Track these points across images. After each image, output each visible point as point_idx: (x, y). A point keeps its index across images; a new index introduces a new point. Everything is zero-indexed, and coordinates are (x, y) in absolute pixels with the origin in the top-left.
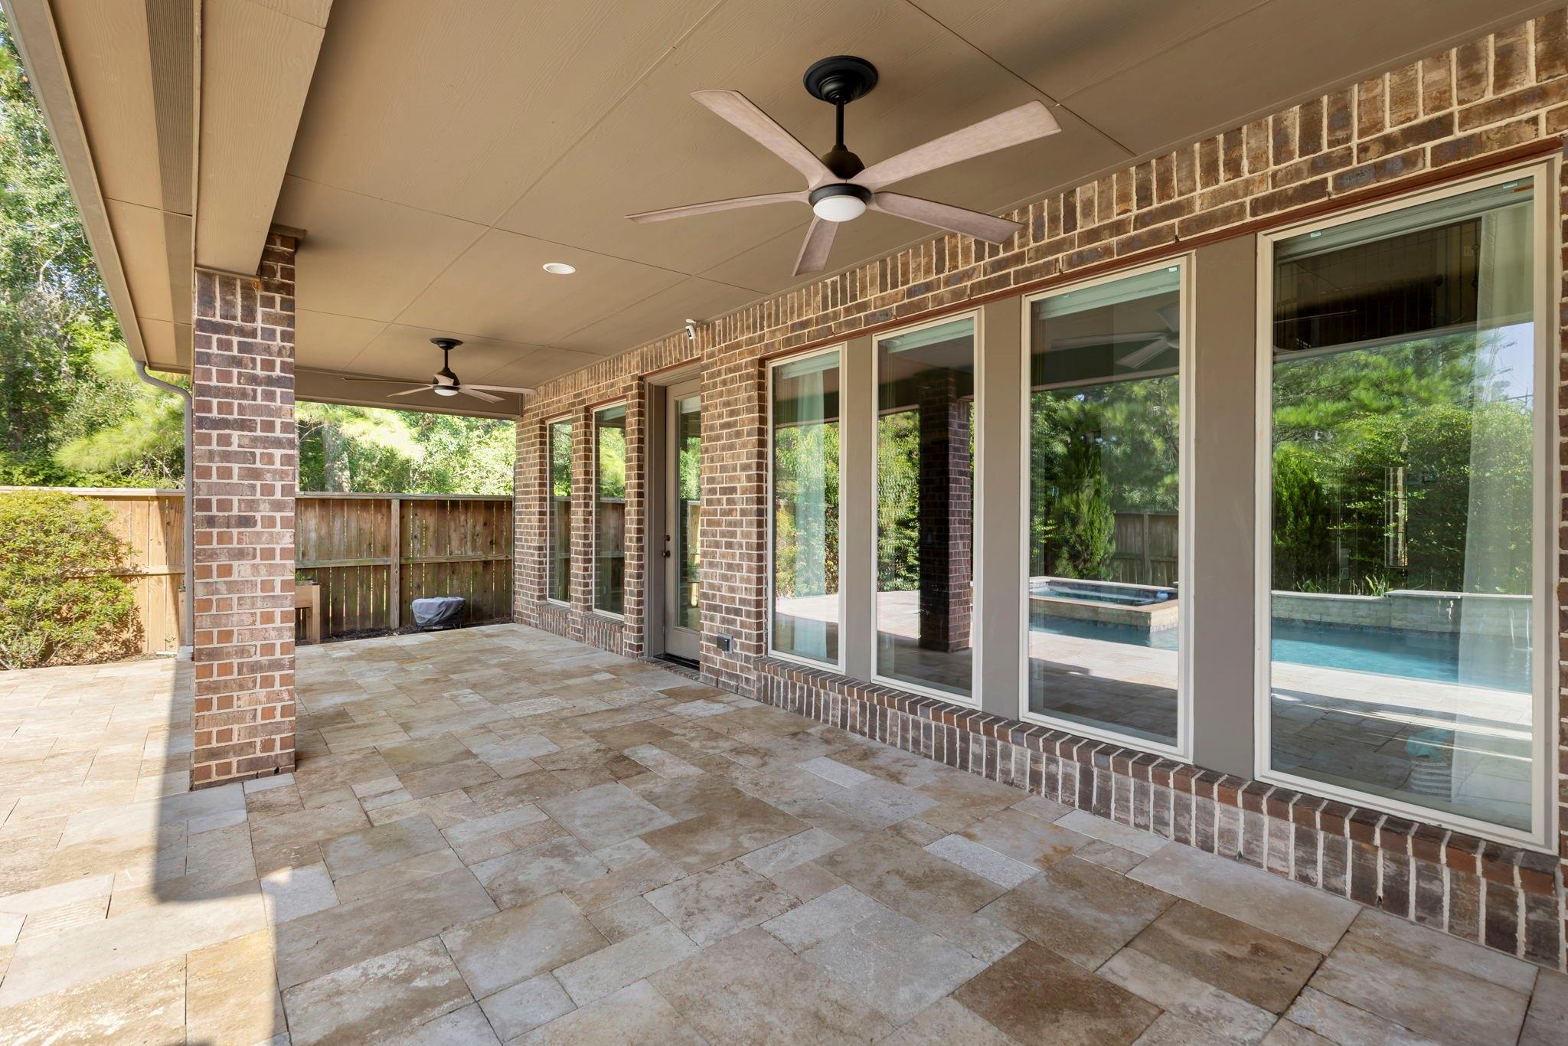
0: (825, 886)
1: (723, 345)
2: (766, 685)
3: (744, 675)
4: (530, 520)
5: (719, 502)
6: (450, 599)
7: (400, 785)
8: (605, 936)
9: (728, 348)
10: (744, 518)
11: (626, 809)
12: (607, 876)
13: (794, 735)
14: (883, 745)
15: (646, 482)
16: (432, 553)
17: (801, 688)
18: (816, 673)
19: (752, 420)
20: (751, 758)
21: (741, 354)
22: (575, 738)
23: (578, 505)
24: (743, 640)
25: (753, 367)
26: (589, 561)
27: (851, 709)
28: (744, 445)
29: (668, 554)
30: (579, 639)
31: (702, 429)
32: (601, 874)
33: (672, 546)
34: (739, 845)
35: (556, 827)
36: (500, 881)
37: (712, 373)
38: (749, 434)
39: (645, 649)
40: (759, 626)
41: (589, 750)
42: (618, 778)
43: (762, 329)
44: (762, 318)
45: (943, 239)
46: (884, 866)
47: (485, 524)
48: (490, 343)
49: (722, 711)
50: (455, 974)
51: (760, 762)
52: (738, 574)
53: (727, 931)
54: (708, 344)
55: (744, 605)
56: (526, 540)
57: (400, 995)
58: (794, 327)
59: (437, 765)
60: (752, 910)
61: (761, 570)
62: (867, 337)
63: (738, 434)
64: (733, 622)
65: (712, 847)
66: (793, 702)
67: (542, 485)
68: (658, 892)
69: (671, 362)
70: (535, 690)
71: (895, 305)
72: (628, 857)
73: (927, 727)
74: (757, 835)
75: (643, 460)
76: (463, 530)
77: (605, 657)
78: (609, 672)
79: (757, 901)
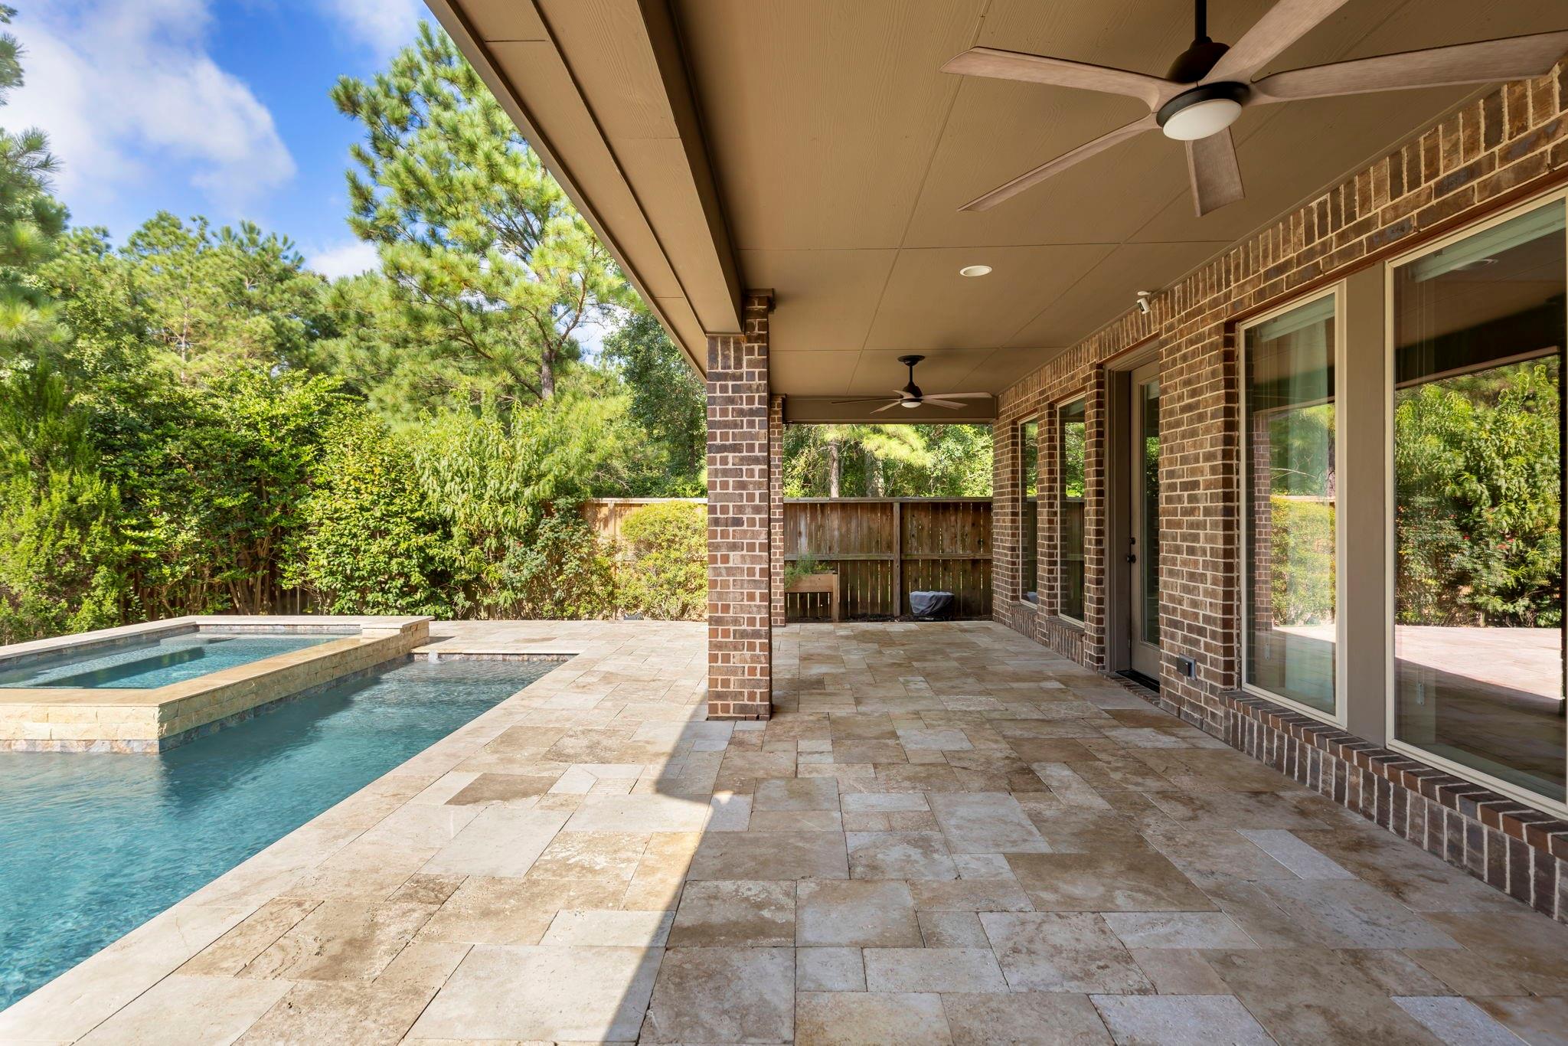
0: (1198, 985)
1: (1183, 313)
2: (1235, 725)
3: (1209, 709)
4: (1004, 521)
5: (1180, 499)
6: (941, 593)
7: (830, 748)
8: (923, 937)
9: (1189, 316)
10: (1208, 519)
11: (1006, 823)
12: (954, 882)
13: (1256, 794)
14: (1398, 840)
15: (1106, 479)
16: (927, 551)
17: (1281, 738)
18: (1301, 721)
19: (1217, 399)
20: (1180, 807)
21: (1203, 320)
22: (992, 741)
23: (1043, 506)
24: (1208, 666)
25: (1217, 333)
26: (1055, 563)
27: (1350, 779)
28: (1207, 430)
29: (1132, 559)
30: (1046, 644)
31: (1161, 415)
32: (949, 877)
33: (1137, 550)
34: (1112, 900)
35: (932, 820)
36: (860, 853)
37: (1171, 348)
38: (1213, 417)
39: (1106, 662)
40: (1228, 651)
41: (999, 755)
42: (1012, 789)
43: (1228, 285)
44: (1228, 272)
45: (1498, 92)
46: (1307, 996)
47: (973, 525)
48: (949, 353)
49: (1170, 745)
50: (792, 917)
51: (1190, 814)
52: (1201, 586)
53: (1047, 985)
54: (1167, 315)
55: (1209, 624)
56: (1002, 541)
57: (750, 917)
58: (1268, 275)
59: (865, 738)
60: (1089, 974)
61: (1229, 582)
62: (1378, 265)
63: (1201, 418)
64: (1196, 643)
65: (1077, 891)
66: (1270, 752)
67: (1015, 486)
68: (995, 916)
69: (1128, 344)
70: (978, 687)
71: (1416, 212)
72: (983, 870)
73: (1475, 833)
74: (1140, 896)
75: (1103, 455)
76: (953, 530)
77: (1064, 665)
78: (1059, 681)
79: (1099, 967)
